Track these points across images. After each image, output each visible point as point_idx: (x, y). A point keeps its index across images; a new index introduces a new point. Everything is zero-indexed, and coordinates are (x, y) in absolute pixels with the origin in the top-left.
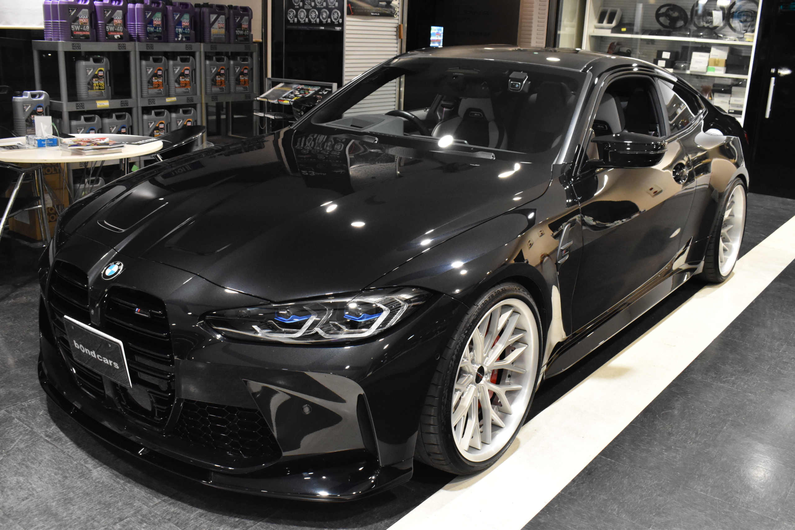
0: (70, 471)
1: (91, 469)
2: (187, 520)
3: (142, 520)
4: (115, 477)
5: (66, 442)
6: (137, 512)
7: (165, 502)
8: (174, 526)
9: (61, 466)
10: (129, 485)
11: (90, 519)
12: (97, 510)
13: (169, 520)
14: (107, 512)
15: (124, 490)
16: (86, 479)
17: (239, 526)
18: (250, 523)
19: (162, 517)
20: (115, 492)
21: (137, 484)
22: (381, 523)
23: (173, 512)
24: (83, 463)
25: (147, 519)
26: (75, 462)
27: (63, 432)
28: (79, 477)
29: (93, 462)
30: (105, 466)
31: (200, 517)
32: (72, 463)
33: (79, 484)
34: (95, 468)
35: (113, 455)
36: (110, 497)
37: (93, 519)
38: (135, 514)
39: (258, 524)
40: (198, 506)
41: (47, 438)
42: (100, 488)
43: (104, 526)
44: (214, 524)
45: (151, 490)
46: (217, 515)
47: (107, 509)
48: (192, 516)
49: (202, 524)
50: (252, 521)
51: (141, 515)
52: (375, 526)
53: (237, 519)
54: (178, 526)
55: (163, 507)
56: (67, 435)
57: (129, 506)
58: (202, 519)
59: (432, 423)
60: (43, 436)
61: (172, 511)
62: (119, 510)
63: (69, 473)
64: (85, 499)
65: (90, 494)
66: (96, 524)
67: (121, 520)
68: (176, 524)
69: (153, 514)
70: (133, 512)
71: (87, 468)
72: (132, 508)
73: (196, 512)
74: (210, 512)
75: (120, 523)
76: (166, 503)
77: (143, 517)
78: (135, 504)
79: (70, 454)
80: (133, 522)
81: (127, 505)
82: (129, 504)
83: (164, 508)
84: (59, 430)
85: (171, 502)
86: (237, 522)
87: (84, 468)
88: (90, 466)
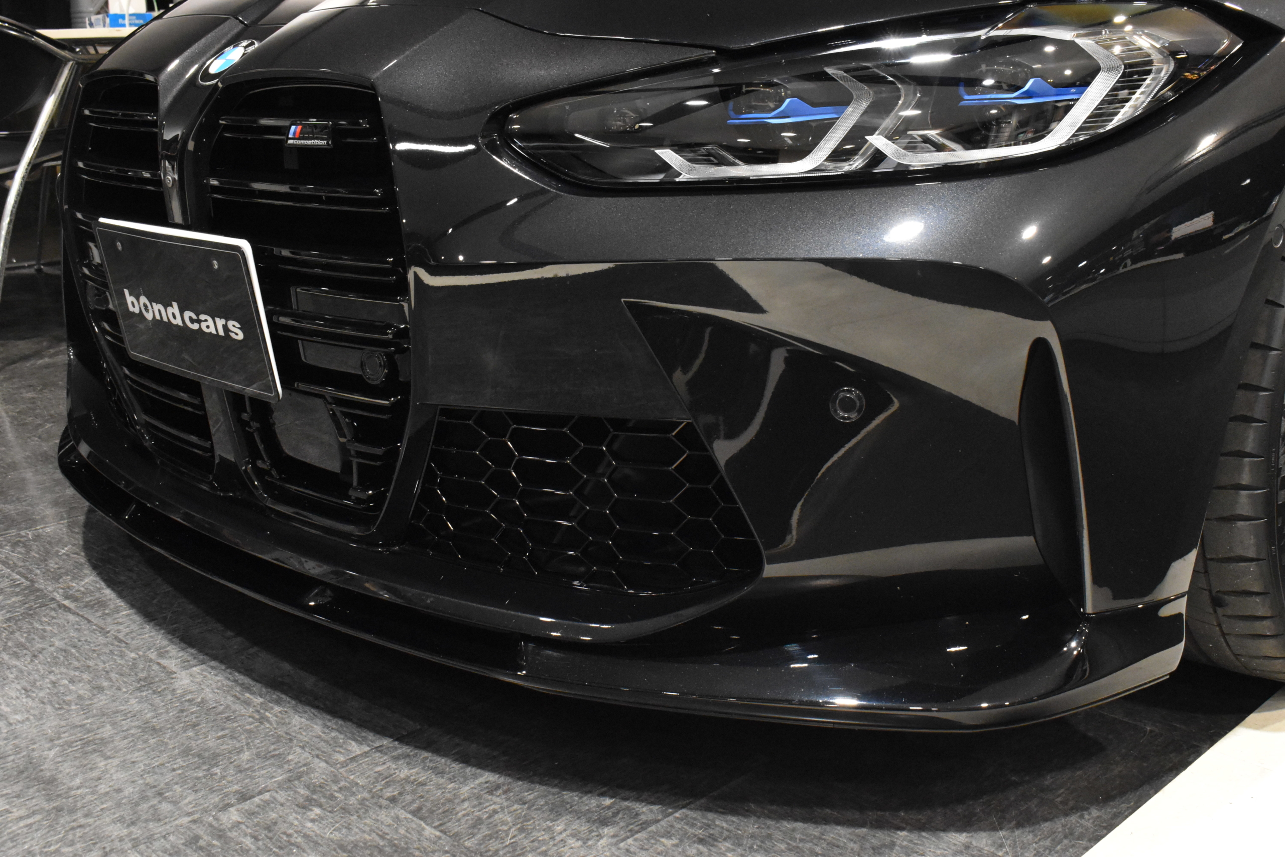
0: (113, 675)
1: (174, 669)
2: (449, 801)
3: (309, 800)
4: (238, 689)
5: (117, 610)
6: (295, 777)
7: (381, 751)
8: (409, 816)
9: (91, 663)
10: (277, 709)
11: (150, 793)
12: (174, 770)
13: (393, 800)
14: (205, 777)
15: (262, 719)
16: (154, 692)
17: (617, 819)
18: (651, 811)
19: (370, 791)
20: (235, 725)
21: (300, 707)
22: (1082, 817)
23: (407, 780)
24: (153, 655)
25: (325, 797)
26: (133, 655)
27: (113, 589)
28: (139, 689)
29: (181, 654)
30: (213, 663)
31: (491, 792)
32: (122, 656)
33: (134, 704)
34: (185, 668)
35: (239, 639)
36: (219, 738)
37: (160, 794)
38: (288, 784)
39: (677, 815)
40: (483, 764)
41: (66, 603)
42: (193, 716)
43: (188, 814)
44: (534, 814)
45: (340, 722)
46: (543, 788)
47: (205, 767)
48: (465, 790)
49: (495, 812)
50: (655, 808)
51: (307, 787)
52: (1064, 826)
53: (608, 801)
54: (421, 819)
55: (377, 765)
56: (121, 595)
57: (272, 761)
58: (497, 801)
59: (1246, 478)
60: (58, 597)
61: (402, 776)
62: (241, 771)
63: (110, 680)
64: (146, 741)
65: (160, 730)
66: (165, 807)
67: (244, 797)
68: (416, 813)
69: (342, 783)
70: (284, 776)
71: (164, 668)
72: (281, 767)
73: (477, 782)
74: (519, 779)
75: (240, 806)
76: (386, 754)
77: (314, 792)
78: (290, 757)
79: (121, 636)
80: (282, 805)
81: (266, 758)
82: (273, 756)
83: (379, 769)
84: (103, 584)
85: (400, 751)
86: (609, 808)
87: (155, 667)
88: (171, 664)
